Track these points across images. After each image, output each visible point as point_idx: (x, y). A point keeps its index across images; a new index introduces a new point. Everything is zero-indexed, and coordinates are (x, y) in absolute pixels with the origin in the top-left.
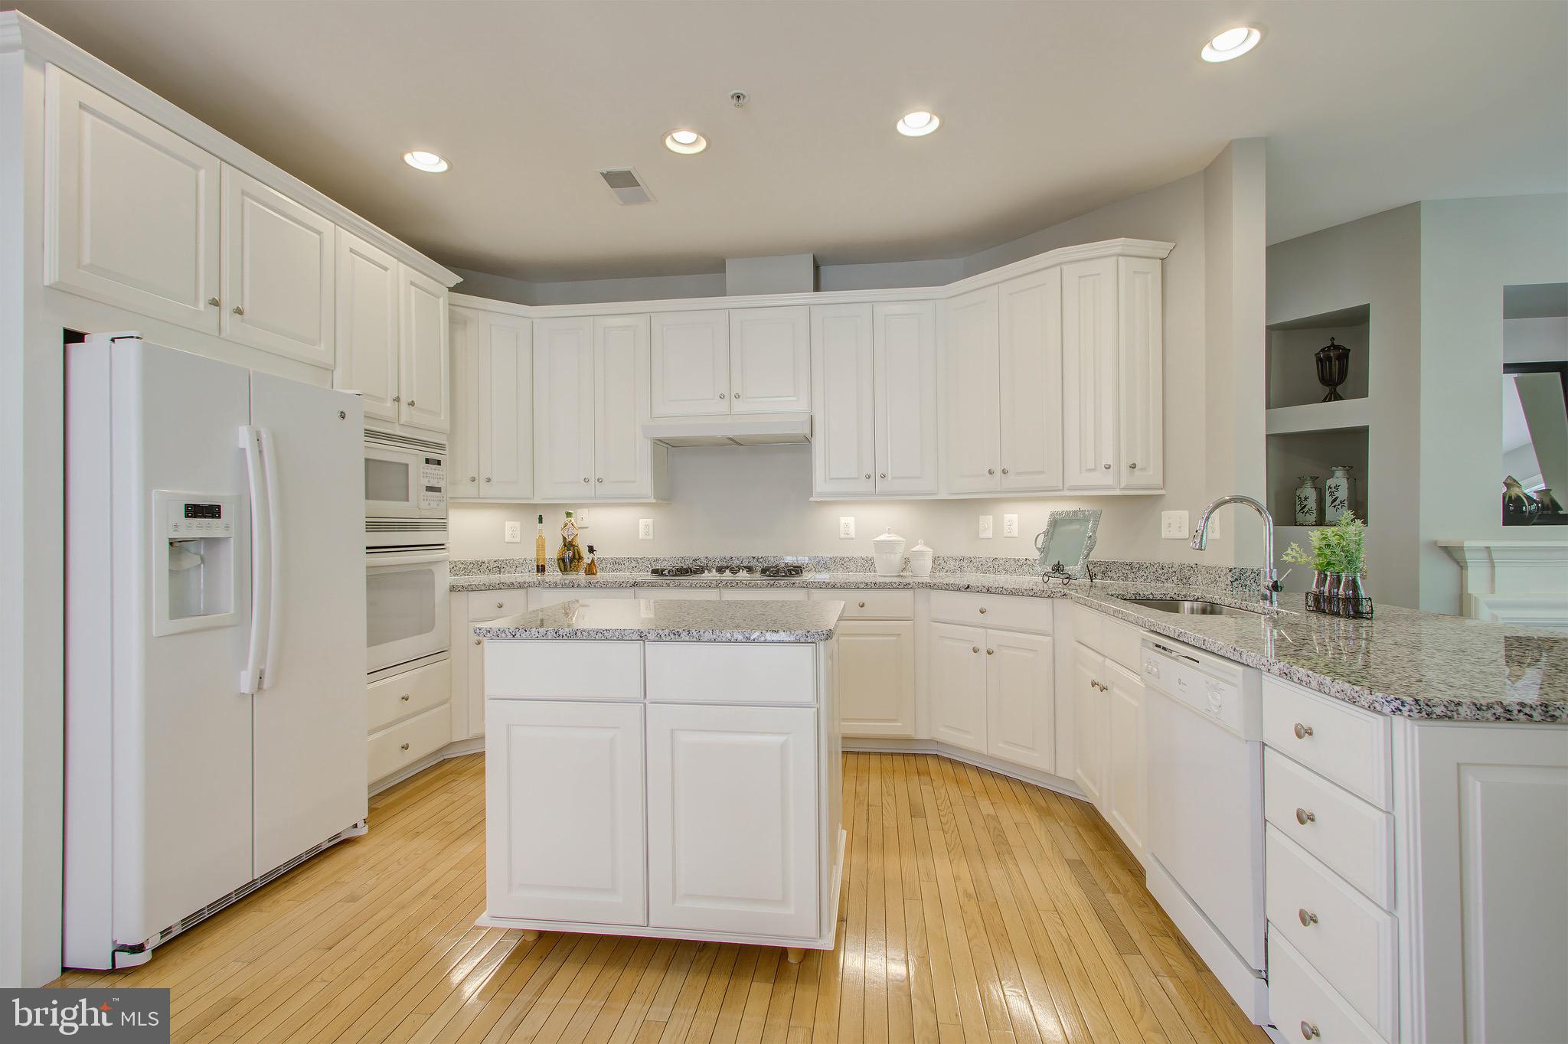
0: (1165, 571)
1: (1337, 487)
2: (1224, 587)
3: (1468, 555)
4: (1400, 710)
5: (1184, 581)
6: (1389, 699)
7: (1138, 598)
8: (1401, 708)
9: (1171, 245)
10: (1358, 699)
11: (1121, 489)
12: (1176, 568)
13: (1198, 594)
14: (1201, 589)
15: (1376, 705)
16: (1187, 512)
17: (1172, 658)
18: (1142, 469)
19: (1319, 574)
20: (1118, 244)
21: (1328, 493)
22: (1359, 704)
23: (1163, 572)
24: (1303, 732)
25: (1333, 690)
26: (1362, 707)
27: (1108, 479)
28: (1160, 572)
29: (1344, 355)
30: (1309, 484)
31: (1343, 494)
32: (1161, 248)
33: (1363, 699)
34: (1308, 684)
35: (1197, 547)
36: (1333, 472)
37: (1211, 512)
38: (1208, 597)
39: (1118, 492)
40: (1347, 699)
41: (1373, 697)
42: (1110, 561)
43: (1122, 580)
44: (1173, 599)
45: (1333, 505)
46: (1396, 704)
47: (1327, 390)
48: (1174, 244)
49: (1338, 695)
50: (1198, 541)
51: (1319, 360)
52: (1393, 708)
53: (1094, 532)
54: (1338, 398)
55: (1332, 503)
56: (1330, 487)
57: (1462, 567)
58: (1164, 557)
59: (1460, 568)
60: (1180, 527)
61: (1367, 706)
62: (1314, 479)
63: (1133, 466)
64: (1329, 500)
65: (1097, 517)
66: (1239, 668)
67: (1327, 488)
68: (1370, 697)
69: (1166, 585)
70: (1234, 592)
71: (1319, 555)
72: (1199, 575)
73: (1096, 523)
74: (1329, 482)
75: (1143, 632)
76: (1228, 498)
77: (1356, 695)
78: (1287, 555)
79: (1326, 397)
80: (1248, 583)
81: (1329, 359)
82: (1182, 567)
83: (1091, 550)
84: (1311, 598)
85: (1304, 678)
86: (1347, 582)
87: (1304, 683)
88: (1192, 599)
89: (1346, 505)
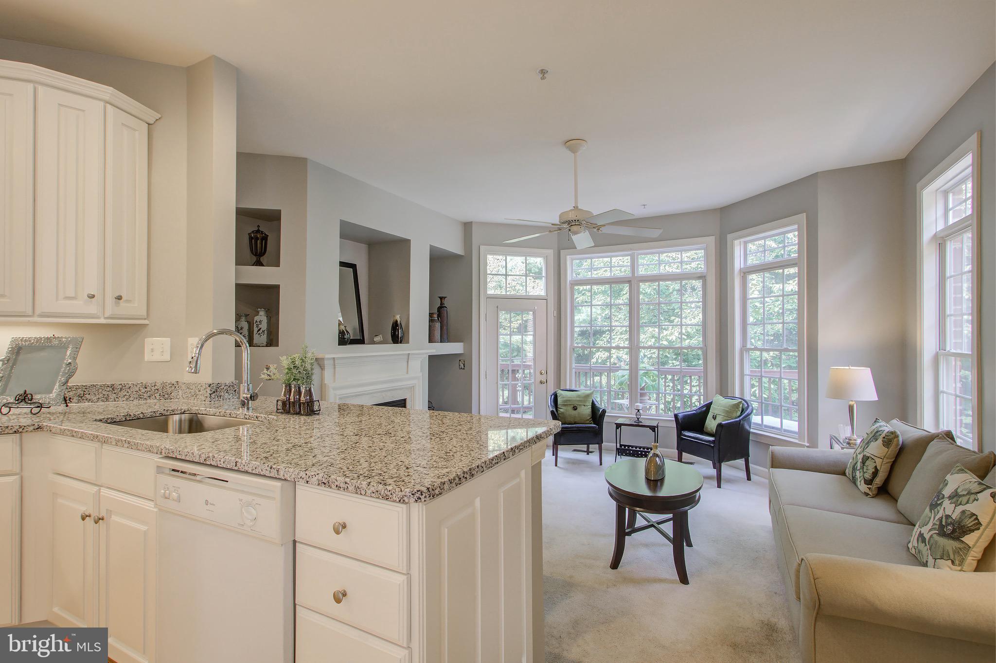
0: (148, 389)
1: (260, 321)
2: (203, 398)
3: (326, 362)
4: (420, 499)
5: (166, 396)
6: (413, 493)
7: (128, 419)
8: (421, 497)
9: (158, 116)
10: (391, 496)
11: (106, 318)
12: (159, 386)
13: (185, 408)
14: (181, 403)
15: (405, 498)
16: (169, 339)
17: (200, 481)
18: (128, 301)
19: (286, 386)
20: (107, 91)
21: (255, 325)
22: (392, 500)
23: (146, 391)
24: (340, 528)
25: (369, 492)
26: (394, 501)
27: (93, 308)
28: (143, 390)
29: (265, 238)
30: (243, 319)
31: (264, 326)
32: (151, 115)
33: (394, 495)
34: (346, 489)
35: (193, 371)
36: (258, 312)
37: (206, 340)
38: (194, 409)
39: (102, 321)
40: (381, 497)
41: (403, 493)
42: (88, 384)
43: (103, 401)
44: (162, 415)
45: (258, 333)
46: (417, 495)
47: (254, 259)
48: (160, 116)
49: (373, 495)
50: (193, 365)
51: (251, 239)
52: (416, 498)
53: (75, 359)
54: (261, 265)
55: (258, 331)
56: (256, 322)
57: (322, 369)
58: (146, 377)
59: (321, 370)
60: (163, 352)
61: (398, 500)
62: (247, 315)
63: (119, 298)
64: (256, 330)
65: (77, 345)
66: (278, 484)
67: (255, 322)
68: (400, 493)
69: (149, 401)
70: (212, 402)
71: (287, 373)
72: (180, 391)
73: (77, 350)
74: (256, 318)
75: (157, 459)
76: (215, 331)
77: (389, 493)
78: (264, 374)
79: (254, 263)
80: (222, 394)
81: (257, 239)
82: (164, 385)
83: (70, 376)
84: (280, 403)
85: (342, 485)
86: (306, 391)
87: (342, 489)
88: (179, 412)
89: (266, 333)
